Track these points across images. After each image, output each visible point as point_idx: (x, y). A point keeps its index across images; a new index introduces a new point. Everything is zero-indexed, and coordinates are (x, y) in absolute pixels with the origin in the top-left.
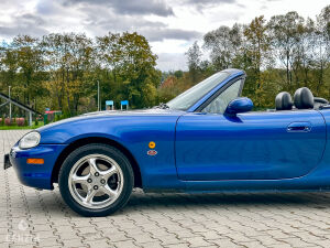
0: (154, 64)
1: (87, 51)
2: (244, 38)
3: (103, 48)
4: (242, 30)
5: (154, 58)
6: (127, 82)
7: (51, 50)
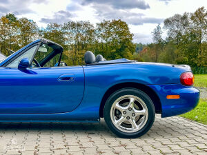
0: (131, 39)
1: (90, 32)
2: (191, 21)
3: (100, 30)
4: (189, 16)
5: (131, 35)
6: (114, 51)
7: (69, 31)
